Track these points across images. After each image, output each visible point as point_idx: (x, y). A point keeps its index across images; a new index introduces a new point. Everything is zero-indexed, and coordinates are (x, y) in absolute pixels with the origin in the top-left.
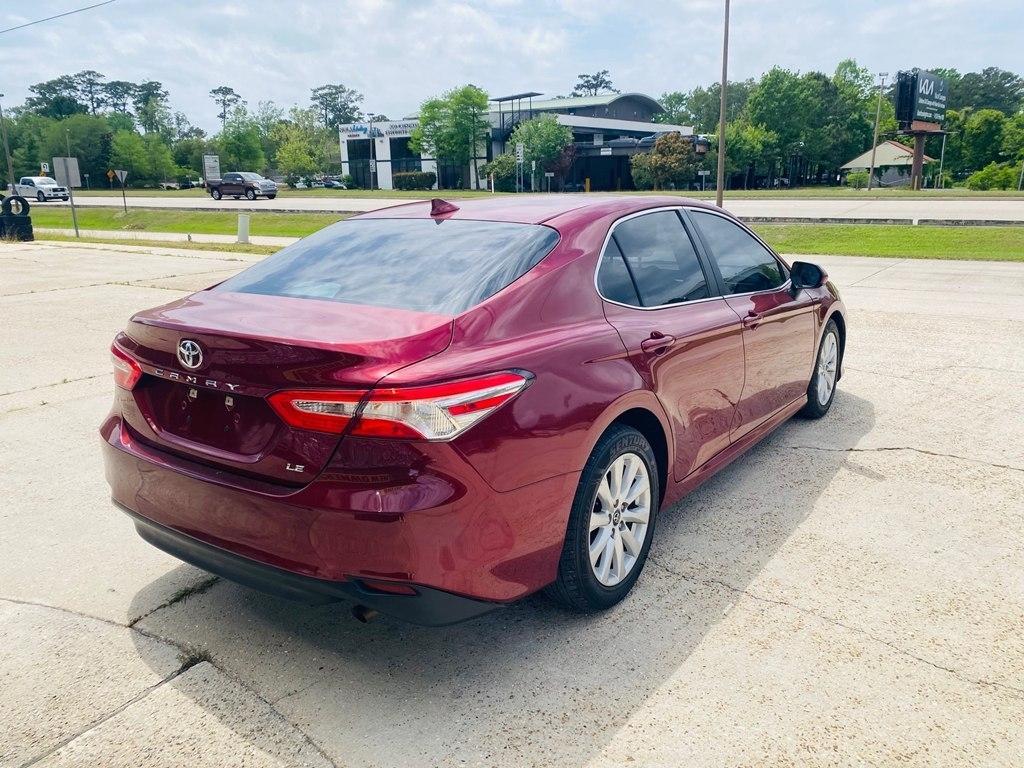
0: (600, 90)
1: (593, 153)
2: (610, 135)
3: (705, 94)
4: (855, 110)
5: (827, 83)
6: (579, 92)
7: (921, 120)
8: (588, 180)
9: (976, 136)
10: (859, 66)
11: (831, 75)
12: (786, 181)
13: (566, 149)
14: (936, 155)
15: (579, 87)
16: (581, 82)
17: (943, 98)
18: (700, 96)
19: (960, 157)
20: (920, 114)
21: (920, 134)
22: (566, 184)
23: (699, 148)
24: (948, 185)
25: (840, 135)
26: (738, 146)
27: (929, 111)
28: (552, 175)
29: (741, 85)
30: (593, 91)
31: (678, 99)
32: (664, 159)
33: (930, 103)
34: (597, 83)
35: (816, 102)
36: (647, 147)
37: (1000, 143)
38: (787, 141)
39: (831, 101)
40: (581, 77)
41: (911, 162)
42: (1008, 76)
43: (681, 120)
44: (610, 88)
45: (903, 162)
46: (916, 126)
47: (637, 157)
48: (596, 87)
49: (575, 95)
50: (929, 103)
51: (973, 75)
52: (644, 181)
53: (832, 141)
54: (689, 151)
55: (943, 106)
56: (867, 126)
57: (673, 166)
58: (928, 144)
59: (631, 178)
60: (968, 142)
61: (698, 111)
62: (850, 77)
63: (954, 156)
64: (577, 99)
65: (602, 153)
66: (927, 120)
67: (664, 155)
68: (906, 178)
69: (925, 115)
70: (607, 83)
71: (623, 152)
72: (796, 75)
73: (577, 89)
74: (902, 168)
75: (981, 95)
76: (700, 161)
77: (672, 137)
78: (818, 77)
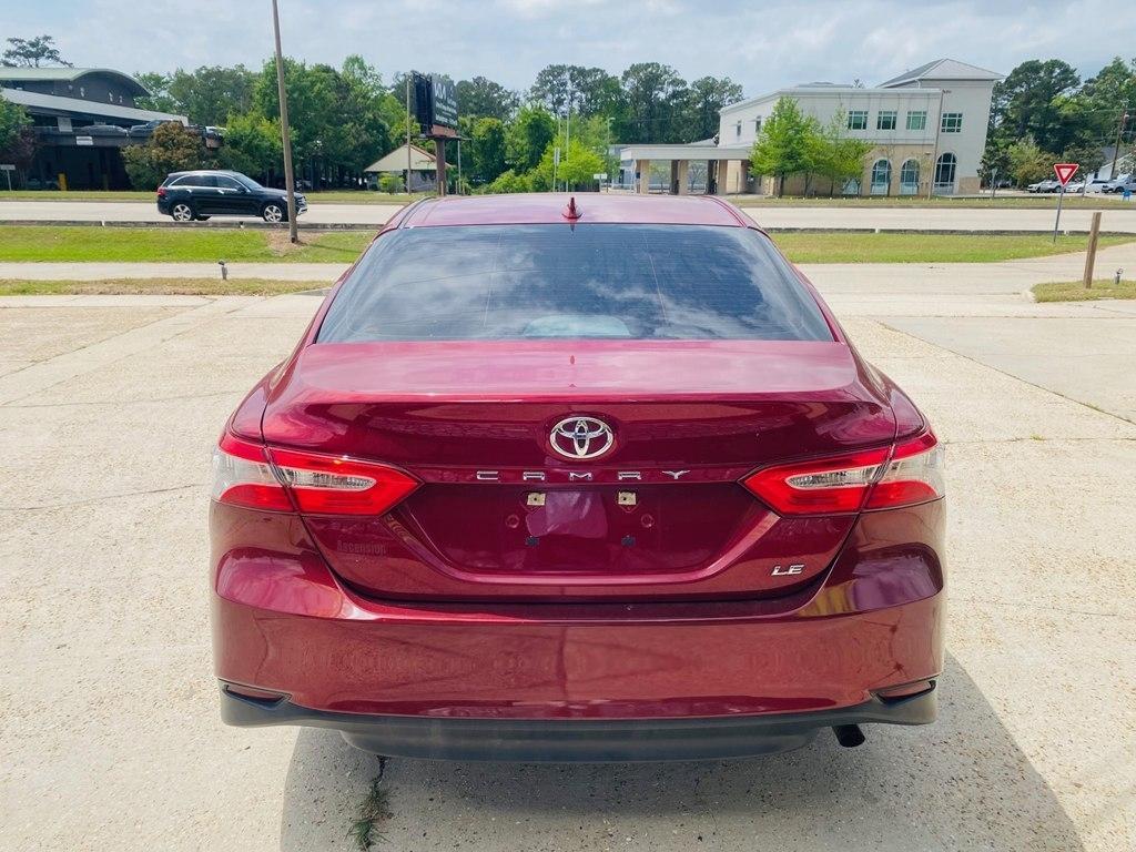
0: (43, 61)
1: (65, 142)
2: (80, 120)
3: (190, 78)
4: (368, 108)
5: (337, 77)
6: (12, 61)
7: (439, 124)
8: (62, 177)
9: (483, 143)
10: (367, 64)
11: (340, 70)
12: (308, 183)
13: (24, 134)
14: (452, 161)
15: (10, 54)
16: (13, 48)
17: (454, 104)
18: (183, 81)
19: (472, 164)
20: (438, 118)
21: (440, 139)
22: (29, 180)
23: (209, 143)
24: (468, 193)
25: (360, 135)
26: (256, 142)
27: (446, 116)
28: (13, 167)
29: (233, 72)
30: (32, 60)
31: (158, 82)
32: (169, 154)
33: (444, 107)
34: (37, 51)
35: (331, 96)
36: (143, 138)
37: (503, 153)
38: (307, 139)
39: (345, 98)
40: (12, 41)
41: (434, 166)
42: (494, 87)
43: (165, 107)
44: (57, 59)
45: (424, 167)
46: (436, 131)
47: (130, 150)
48: (37, 56)
49: (7, 64)
50: (445, 110)
51: (466, 82)
52: (144, 180)
53: (354, 142)
54: (198, 145)
55: (455, 112)
56: (382, 127)
57: (181, 162)
58: (447, 149)
59: (127, 176)
60: (477, 149)
61: (184, 97)
62: (358, 73)
63: (468, 163)
64: (10, 69)
65: (78, 143)
66: (444, 125)
67: (167, 149)
68: (429, 183)
69: (443, 119)
70: (51, 52)
71: (109, 143)
72: (303, 66)
73: (7, 56)
74: (424, 173)
75: (475, 104)
76: (214, 157)
77: (174, 128)
78: (327, 70)
